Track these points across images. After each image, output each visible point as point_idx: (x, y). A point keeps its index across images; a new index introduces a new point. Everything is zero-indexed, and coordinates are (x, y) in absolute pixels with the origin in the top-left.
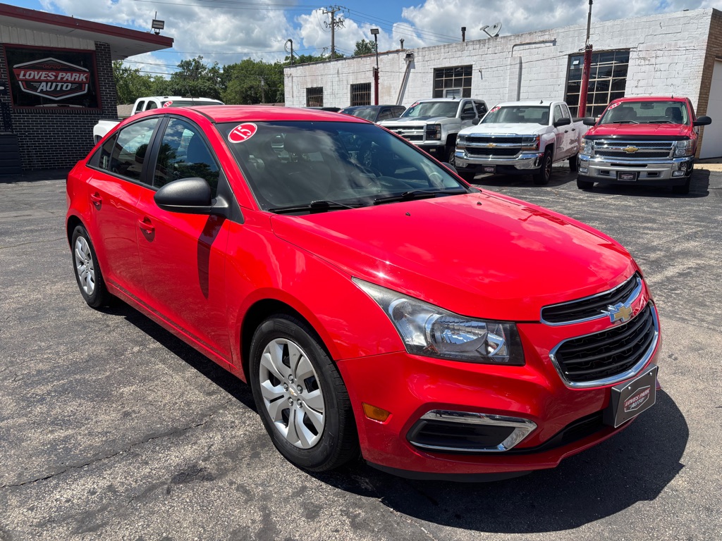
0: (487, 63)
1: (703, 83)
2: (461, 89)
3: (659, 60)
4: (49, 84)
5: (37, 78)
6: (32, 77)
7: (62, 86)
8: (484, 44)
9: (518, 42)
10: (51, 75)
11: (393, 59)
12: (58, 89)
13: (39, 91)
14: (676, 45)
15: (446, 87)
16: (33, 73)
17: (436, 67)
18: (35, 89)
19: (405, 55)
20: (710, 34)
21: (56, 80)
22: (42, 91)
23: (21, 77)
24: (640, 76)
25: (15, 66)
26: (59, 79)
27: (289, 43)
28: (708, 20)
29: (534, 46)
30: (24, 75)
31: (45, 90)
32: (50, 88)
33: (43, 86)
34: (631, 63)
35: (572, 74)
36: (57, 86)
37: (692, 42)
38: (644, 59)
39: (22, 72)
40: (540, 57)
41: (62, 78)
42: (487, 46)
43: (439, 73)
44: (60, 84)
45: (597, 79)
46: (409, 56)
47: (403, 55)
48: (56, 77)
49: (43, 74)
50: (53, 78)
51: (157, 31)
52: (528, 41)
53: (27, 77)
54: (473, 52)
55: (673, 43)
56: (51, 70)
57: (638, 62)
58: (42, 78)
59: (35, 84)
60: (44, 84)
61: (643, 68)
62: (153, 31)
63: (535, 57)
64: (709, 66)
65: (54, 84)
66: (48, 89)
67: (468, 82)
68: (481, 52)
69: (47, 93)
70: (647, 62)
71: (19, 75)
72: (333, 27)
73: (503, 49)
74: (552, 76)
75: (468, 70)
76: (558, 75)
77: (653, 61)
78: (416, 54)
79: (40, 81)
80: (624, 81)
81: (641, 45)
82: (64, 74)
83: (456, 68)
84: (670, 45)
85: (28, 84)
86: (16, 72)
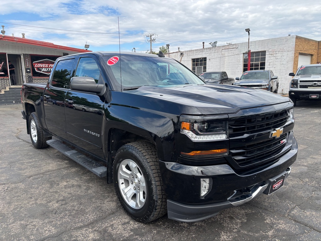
0: (212, 56)
1: (294, 63)
2: (202, 67)
3: (277, 55)
4: (46, 68)
5: (41, 66)
6: (40, 66)
7: (51, 69)
8: (211, 49)
9: (224, 48)
10: (47, 65)
11: (175, 55)
12: (49, 70)
13: (42, 71)
14: (283, 49)
15: (196, 66)
16: (40, 65)
17: (192, 58)
18: (41, 70)
19: (180, 54)
20: (296, 45)
21: (48, 67)
22: (43, 71)
23: (36, 66)
24: (270, 61)
25: (34, 62)
26: (49, 67)
27: (134, 49)
28: (294, 40)
29: (230, 50)
30: (37, 66)
31: (44, 71)
32: (46, 70)
33: (44, 70)
34: (267, 56)
35: (245, 60)
36: (49, 69)
37: (289, 48)
38: (272, 55)
39: (36, 64)
40: (233, 54)
41: (51, 66)
42: (212, 50)
43: (194, 60)
44: (50, 69)
45: (254, 62)
46: (181, 54)
47: (179, 54)
48: (48, 66)
49: (44, 65)
50: (47, 66)
51: (87, 48)
52: (227, 48)
53: (38, 66)
54: (207, 52)
55: (282, 48)
56: (47, 63)
57: (269, 56)
58: (43, 66)
59: (40, 69)
60: (44, 68)
61: (271, 58)
62: (85, 49)
63: (230, 54)
64: (297, 57)
65: (48, 69)
66: (45, 71)
67: (205, 64)
68: (209, 52)
69: (45, 72)
70: (273, 56)
71: (35, 65)
72: (151, 42)
73: (218, 51)
74: (237, 61)
75: (205, 59)
76: (239, 61)
77: (275, 55)
78: (184, 53)
79: (42, 68)
80: (265, 63)
81: (270, 49)
82: (52, 65)
83: (200, 58)
84: (281, 49)
85: (38, 69)
86: (34, 64)
